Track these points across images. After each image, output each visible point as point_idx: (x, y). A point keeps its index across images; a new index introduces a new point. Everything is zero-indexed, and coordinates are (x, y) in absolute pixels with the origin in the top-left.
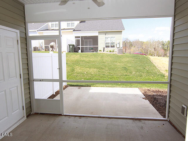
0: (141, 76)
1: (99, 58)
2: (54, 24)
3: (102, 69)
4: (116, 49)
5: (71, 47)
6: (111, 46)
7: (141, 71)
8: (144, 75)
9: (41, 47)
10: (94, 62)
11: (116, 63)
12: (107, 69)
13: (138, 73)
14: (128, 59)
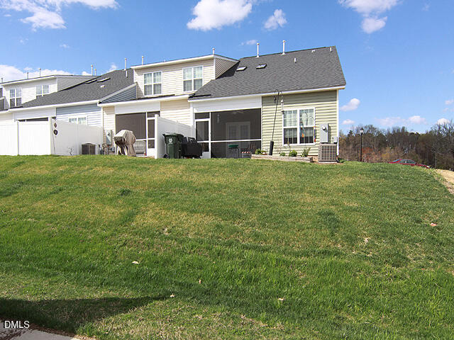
0: (399, 261)
1: (244, 177)
2: (151, 86)
3: (236, 216)
4: (314, 149)
5: (171, 140)
6: (301, 139)
7: (400, 235)
8: (416, 256)
9: (109, 145)
10: (220, 187)
11: (296, 196)
12: (253, 218)
13: (384, 244)
14: (348, 180)
